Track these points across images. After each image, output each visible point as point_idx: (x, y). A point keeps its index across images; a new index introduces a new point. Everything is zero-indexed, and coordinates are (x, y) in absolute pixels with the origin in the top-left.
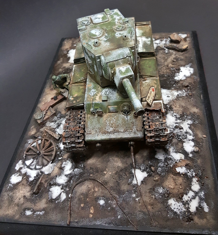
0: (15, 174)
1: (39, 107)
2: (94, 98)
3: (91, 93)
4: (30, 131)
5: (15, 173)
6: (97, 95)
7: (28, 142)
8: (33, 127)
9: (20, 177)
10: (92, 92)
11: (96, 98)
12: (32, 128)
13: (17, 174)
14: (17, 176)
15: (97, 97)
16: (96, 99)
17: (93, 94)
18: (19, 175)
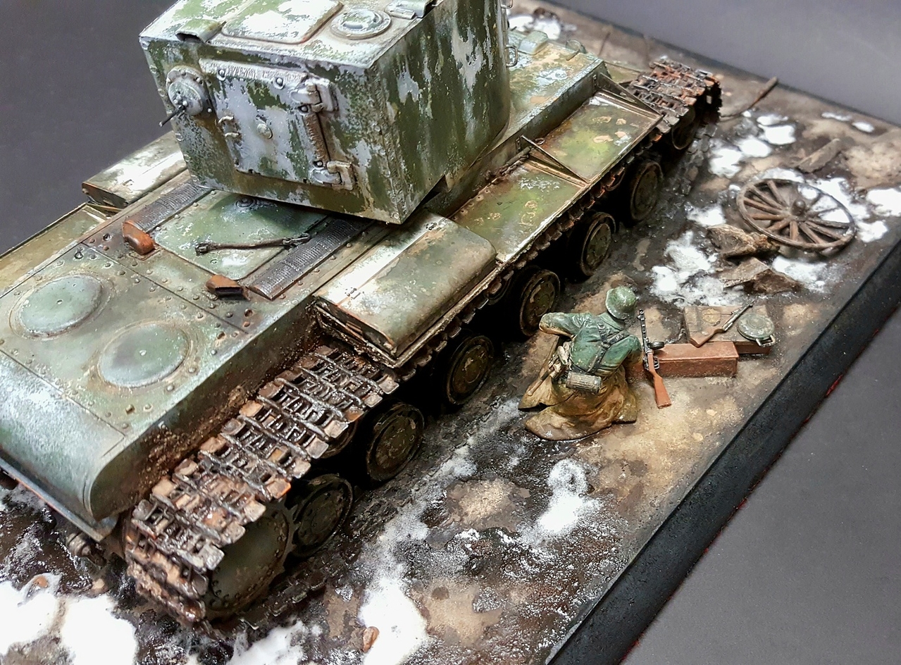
0: (888, 214)
1: (739, 406)
4: (808, 325)
5: (889, 217)
7: (825, 286)
8: (793, 333)
9: (875, 202)
10: (549, 78)
12: (799, 331)
13: (883, 213)
14: (882, 205)
17: (553, 73)
18: (875, 206)
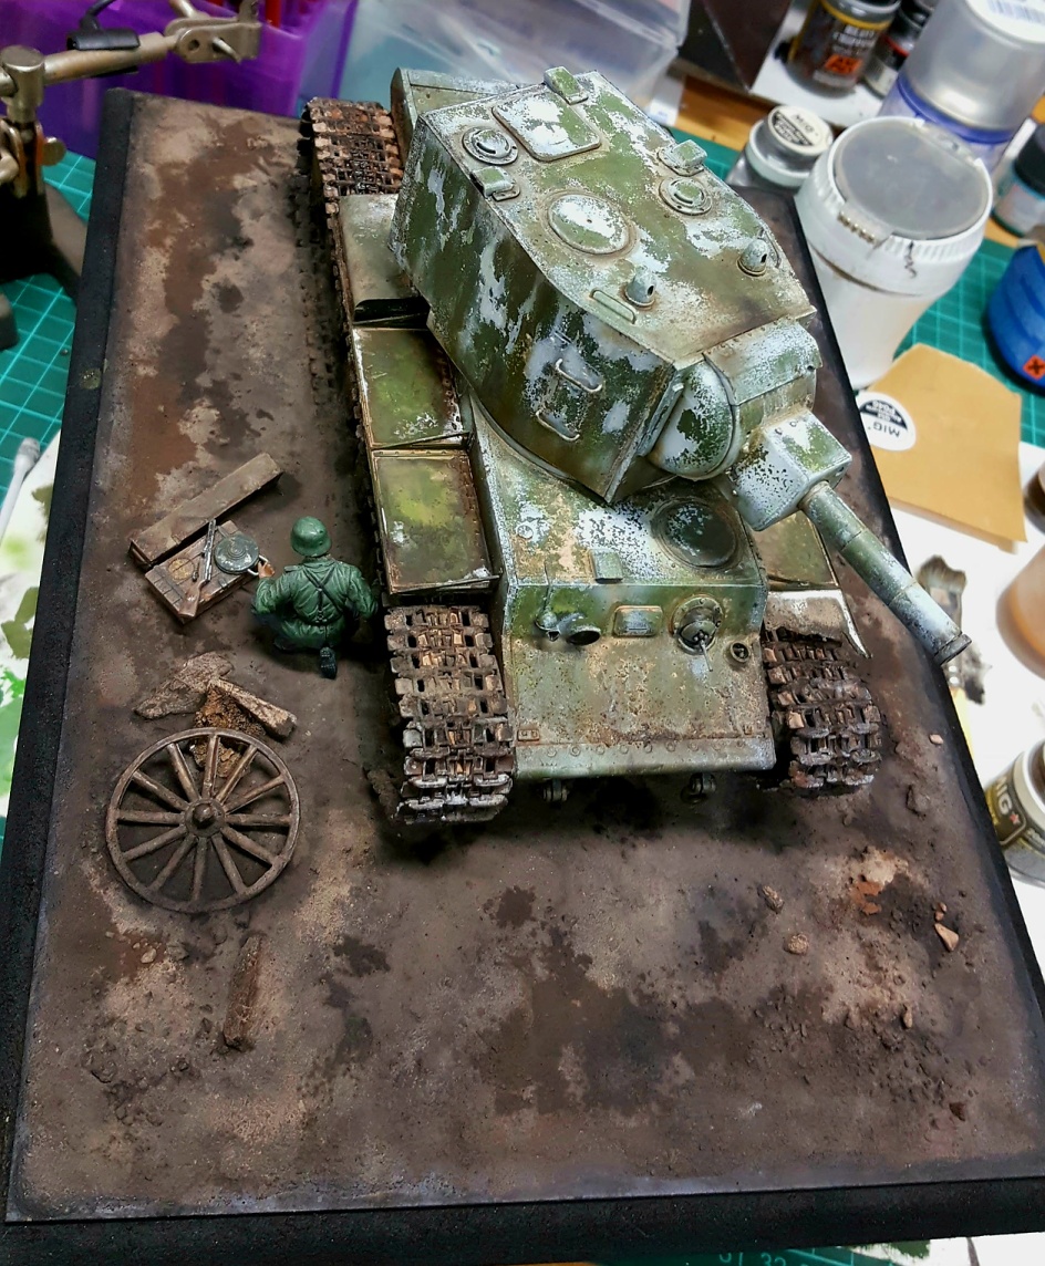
2: (551, 558)
3: (528, 528)
6: (559, 543)
10: (530, 519)
11: (558, 557)
15: (560, 551)
16: (561, 561)
17: (535, 531)
